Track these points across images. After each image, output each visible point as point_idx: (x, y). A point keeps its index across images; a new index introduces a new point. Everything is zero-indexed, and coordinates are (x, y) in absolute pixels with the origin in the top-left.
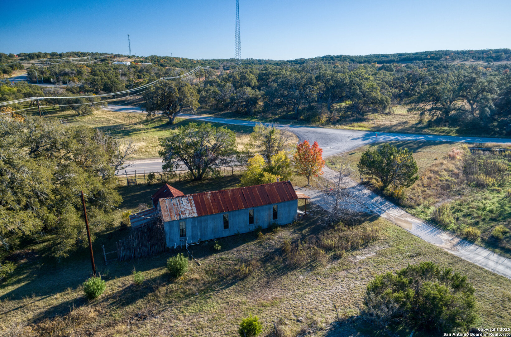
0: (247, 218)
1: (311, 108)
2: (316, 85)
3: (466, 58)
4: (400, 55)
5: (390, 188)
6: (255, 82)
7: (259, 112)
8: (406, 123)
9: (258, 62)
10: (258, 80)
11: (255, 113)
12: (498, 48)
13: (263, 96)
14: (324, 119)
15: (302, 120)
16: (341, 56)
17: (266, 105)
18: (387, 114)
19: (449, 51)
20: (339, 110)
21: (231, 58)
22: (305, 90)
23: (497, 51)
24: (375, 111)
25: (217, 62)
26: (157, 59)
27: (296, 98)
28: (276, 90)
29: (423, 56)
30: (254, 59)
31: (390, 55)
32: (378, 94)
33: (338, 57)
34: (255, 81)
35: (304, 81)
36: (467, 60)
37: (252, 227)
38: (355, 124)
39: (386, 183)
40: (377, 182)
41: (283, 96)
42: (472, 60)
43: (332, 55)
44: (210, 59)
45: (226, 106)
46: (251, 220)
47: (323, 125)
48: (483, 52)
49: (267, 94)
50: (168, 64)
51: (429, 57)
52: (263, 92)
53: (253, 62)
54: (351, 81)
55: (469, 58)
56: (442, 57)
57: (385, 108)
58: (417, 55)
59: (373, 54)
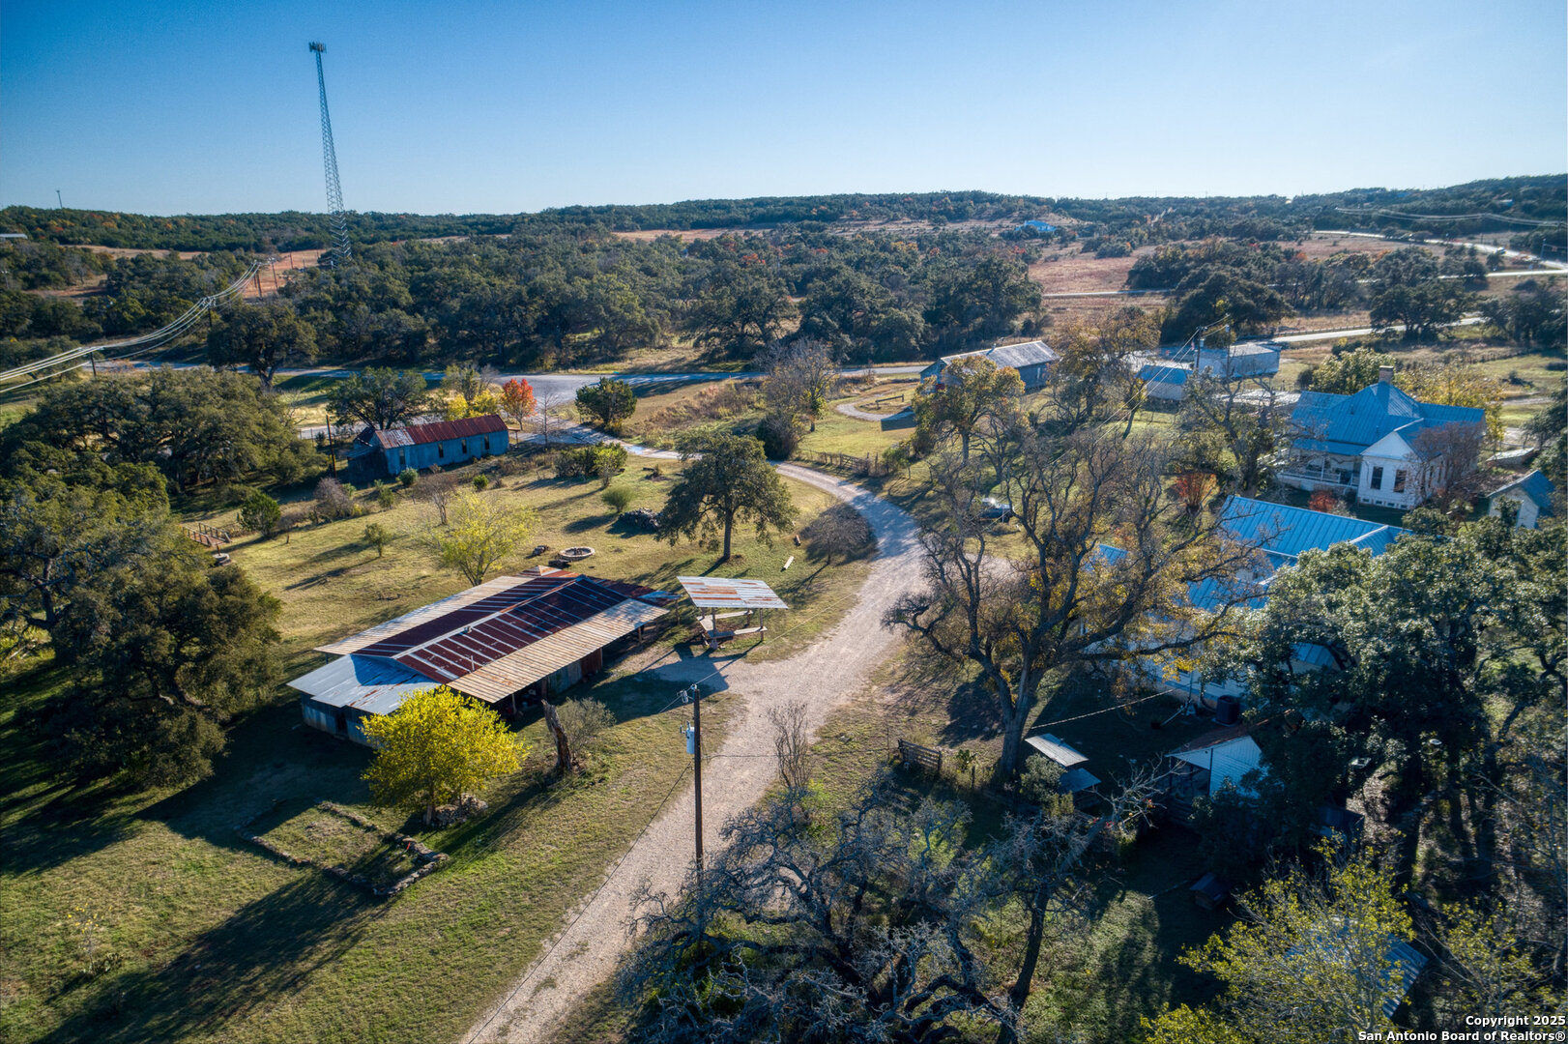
0: (460, 448)
1: (527, 344)
2: (531, 304)
3: (892, 214)
4: (760, 202)
5: (611, 424)
6: (406, 298)
7: (429, 356)
8: (683, 359)
9: (375, 224)
10: (411, 292)
11: (426, 359)
12: (962, 189)
13: (434, 327)
14: (550, 362)
15: (513, 365)
16: (609, 208)
17: (443, 343)
18: (661, 348)
19: (861, 195)
20: (577, 347)
21: (286, 210)
22: (511, 316)
23: (959, 197)
24: (642, 344)
25: (242, 225)
26: (38, 221)
27: (498, 328)
28: (460, 316)
29: (802, 210)
30: (360, 211)
31: (736, 202)
32: (639, 315)
33: (600, 210)
34: (408, 295)
35: (508, 299)
36: (895, 219)
37: (466, 457)
38: (601, 366)
39: (607, 421)
40: (599, 422)
41: (472, 325)
42: (907, 220)
43: (585, 203)
44: (216, 213)
45: (368, 347)
46: (464, 449)
47: (547, 371)
48: (932, 198)
49: (443, 322)
50: (85, 235)
51: (814, 212)
52: (433, 320)
53: (358, 223)
54: (590, 296)
55: (899, 214)
56: (842, 213)
57: (652, 337)
58: (789, 208)
59: (693, 199)
